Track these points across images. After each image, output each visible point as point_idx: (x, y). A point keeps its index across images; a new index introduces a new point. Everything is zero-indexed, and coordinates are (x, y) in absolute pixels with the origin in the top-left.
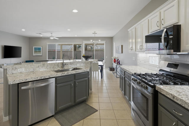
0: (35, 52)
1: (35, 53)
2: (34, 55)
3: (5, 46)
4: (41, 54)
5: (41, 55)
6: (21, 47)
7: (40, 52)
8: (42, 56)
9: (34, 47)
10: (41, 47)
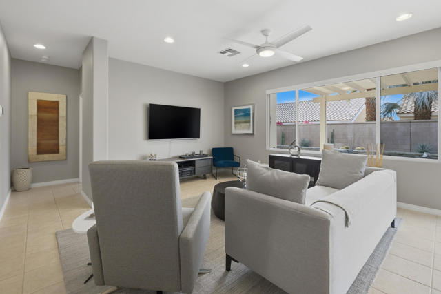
0: (235, 123)
1: (237, 125)
2: (234, 131)
3: (151, 105)
4: (249, 129)
5: (251, 132)
6: (199, 109)
7: (249, 122)
8: (252, 134)
9: (233, 109)
10: (251, 107)
